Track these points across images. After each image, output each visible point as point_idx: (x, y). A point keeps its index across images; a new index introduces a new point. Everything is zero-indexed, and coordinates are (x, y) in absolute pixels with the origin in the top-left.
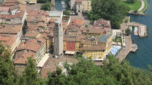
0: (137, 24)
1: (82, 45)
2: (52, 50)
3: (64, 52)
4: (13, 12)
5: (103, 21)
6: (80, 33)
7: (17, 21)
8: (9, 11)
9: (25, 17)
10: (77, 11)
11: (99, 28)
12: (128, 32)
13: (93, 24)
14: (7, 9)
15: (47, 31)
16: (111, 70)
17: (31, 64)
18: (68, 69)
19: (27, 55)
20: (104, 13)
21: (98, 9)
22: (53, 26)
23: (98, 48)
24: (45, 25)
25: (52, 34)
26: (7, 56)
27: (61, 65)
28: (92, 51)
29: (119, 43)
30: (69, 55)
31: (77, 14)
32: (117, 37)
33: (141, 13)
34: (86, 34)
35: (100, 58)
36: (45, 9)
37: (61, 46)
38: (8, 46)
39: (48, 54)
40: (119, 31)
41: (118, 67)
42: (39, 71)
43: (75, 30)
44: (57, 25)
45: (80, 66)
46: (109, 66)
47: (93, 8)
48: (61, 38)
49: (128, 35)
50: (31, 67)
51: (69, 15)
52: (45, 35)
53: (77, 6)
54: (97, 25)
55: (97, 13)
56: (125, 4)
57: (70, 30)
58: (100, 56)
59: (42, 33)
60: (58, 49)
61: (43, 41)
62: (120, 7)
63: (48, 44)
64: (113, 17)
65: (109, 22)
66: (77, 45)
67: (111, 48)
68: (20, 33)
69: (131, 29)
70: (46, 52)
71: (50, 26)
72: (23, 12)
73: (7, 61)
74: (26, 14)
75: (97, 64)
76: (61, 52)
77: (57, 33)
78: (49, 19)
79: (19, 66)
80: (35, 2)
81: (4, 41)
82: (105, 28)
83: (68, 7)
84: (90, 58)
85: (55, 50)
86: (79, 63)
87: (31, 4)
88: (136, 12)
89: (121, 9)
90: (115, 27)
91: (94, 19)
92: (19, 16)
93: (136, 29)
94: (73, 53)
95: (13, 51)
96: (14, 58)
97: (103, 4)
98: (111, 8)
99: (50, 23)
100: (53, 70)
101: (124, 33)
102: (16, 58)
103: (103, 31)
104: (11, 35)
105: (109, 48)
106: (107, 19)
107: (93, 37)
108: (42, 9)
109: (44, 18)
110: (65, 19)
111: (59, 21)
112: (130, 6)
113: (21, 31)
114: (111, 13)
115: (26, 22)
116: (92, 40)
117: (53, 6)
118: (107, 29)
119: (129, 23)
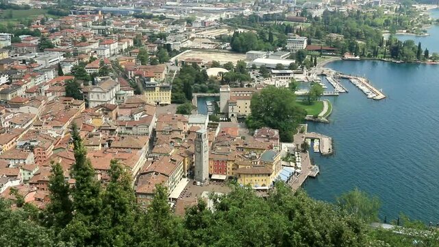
0: (319, 136)
1: (236, 166)
2: (192, 173)
3: (210, 176)
4: (137, 117)
5: (268, 130)
6: (234, 147)
7: (141, 130)
8: (131, 116)
9: (153, 124)
10: (230, 115)
11: (262, 140)
12: (305, 148)
13: (253, 135)
14: (128, 112)
15: (185, 144)
16: (280, 204)
17: (161, 194)
18: (215, 201)
19: (155, 180)
20: (269, 118)
21: (261, 113)
22: (194, 137)
23: (261, 170)
24: (182, 135)
25: (192, 149)
26: (126, 182)
27: (205, 195)
28: (251, 175)
29: (292, 164)
30: (217, 180)
31: (229, 120)
32: (288, 155)
33: (324, 119)
34: (242, 149)
35: (264, 185)
36: (183, 112)
37: (206, 168)
38: (128, 167)
39: (186, 179)
40: (292, 145)
41: (291, 199)
42: (172, 204)
43: (226, 143)
44: (200, 136)
45: (234, 198)
46: (277, 197)
47: (252, 111)
48: (206, 156)
49: (304, 151)
50: (161, 198)
51: (218, 120)
52: (182, 151)
53: (230, 107)
54: (259, 136)
55: (259, 118)
56: (299, 105)
57: (220, 144)
58: (264, 182)
59: (178, 147)
60: (200, 171)
61: (179, 159)
62: (293, 111)
63: (186, 165)
64: (282, 124)
65: (276, 132)
66: (230, 165)
67: (281, 171)
68: (145, 148)
69: (309, 142)
70: (184, 177)
71: (190, 137)
72: (150, 117)
73: (125, 189)
74: (155, 119)
75: (259, 195)
76: (205, 175)
77: (200, 147)
78: (188, 127)
79: (144, 197)
80: (169, 102)
81: (123, 160)
82: (271, 141)
83: (217, 109)
84: (249, 185)
85: (196, 174)
86: (233, 193)
87: (162, 105)
88: (316, 117)
89: (295, 113)
90: (285, 139)
91: (255, 128)
92: (145, 122)
93: (316, 143)
94: (223, 177)
95: (134, 174)
96: (136, 184)
97: (268, 106)
98: (279, 111)
99: (189, 132)
100: (193, 204)
101: (300, 147)
102: (139, 185)
103: (267, 145)
104: (133, 151)
105: (277, 170)
106: (273, 127)
107: (253, 154)
108: (177, 112)
109: (180, 125)
110: (212, 126)
111: (203, 130)
112: (308, 109)
113: (147, 144)
114: (280, 119)
115: (154, 132)
116: (251, 159)
117: (194, 108)
118: (273, 142)
119: (306, 134)
